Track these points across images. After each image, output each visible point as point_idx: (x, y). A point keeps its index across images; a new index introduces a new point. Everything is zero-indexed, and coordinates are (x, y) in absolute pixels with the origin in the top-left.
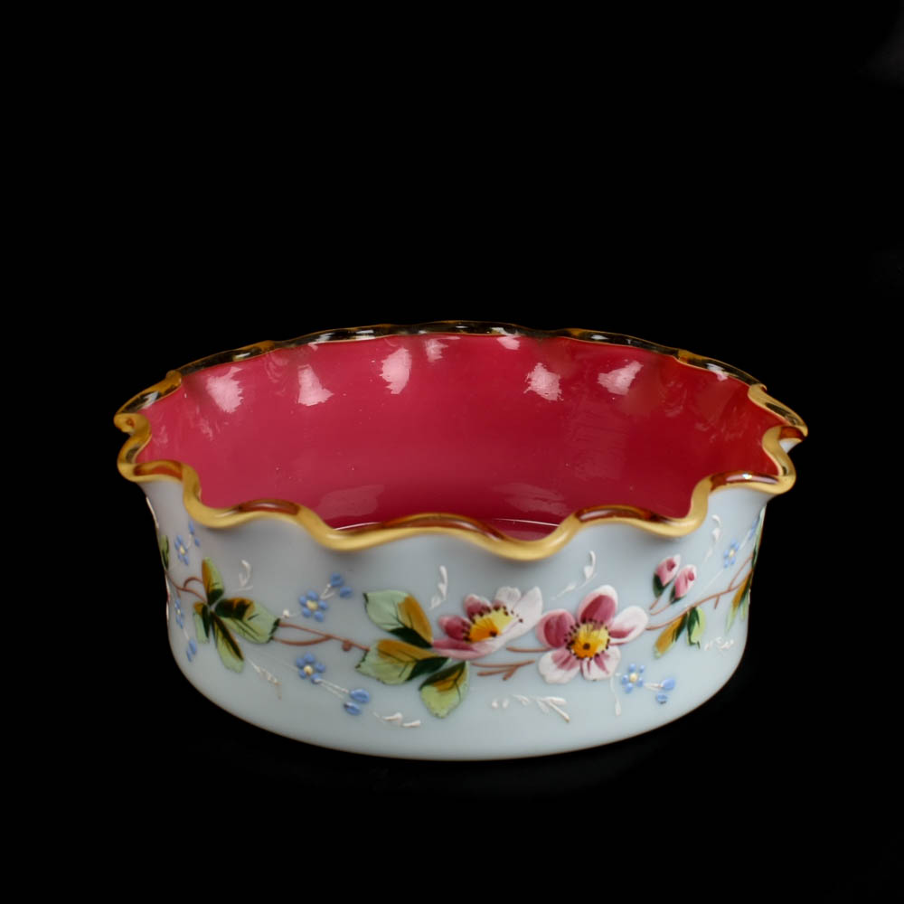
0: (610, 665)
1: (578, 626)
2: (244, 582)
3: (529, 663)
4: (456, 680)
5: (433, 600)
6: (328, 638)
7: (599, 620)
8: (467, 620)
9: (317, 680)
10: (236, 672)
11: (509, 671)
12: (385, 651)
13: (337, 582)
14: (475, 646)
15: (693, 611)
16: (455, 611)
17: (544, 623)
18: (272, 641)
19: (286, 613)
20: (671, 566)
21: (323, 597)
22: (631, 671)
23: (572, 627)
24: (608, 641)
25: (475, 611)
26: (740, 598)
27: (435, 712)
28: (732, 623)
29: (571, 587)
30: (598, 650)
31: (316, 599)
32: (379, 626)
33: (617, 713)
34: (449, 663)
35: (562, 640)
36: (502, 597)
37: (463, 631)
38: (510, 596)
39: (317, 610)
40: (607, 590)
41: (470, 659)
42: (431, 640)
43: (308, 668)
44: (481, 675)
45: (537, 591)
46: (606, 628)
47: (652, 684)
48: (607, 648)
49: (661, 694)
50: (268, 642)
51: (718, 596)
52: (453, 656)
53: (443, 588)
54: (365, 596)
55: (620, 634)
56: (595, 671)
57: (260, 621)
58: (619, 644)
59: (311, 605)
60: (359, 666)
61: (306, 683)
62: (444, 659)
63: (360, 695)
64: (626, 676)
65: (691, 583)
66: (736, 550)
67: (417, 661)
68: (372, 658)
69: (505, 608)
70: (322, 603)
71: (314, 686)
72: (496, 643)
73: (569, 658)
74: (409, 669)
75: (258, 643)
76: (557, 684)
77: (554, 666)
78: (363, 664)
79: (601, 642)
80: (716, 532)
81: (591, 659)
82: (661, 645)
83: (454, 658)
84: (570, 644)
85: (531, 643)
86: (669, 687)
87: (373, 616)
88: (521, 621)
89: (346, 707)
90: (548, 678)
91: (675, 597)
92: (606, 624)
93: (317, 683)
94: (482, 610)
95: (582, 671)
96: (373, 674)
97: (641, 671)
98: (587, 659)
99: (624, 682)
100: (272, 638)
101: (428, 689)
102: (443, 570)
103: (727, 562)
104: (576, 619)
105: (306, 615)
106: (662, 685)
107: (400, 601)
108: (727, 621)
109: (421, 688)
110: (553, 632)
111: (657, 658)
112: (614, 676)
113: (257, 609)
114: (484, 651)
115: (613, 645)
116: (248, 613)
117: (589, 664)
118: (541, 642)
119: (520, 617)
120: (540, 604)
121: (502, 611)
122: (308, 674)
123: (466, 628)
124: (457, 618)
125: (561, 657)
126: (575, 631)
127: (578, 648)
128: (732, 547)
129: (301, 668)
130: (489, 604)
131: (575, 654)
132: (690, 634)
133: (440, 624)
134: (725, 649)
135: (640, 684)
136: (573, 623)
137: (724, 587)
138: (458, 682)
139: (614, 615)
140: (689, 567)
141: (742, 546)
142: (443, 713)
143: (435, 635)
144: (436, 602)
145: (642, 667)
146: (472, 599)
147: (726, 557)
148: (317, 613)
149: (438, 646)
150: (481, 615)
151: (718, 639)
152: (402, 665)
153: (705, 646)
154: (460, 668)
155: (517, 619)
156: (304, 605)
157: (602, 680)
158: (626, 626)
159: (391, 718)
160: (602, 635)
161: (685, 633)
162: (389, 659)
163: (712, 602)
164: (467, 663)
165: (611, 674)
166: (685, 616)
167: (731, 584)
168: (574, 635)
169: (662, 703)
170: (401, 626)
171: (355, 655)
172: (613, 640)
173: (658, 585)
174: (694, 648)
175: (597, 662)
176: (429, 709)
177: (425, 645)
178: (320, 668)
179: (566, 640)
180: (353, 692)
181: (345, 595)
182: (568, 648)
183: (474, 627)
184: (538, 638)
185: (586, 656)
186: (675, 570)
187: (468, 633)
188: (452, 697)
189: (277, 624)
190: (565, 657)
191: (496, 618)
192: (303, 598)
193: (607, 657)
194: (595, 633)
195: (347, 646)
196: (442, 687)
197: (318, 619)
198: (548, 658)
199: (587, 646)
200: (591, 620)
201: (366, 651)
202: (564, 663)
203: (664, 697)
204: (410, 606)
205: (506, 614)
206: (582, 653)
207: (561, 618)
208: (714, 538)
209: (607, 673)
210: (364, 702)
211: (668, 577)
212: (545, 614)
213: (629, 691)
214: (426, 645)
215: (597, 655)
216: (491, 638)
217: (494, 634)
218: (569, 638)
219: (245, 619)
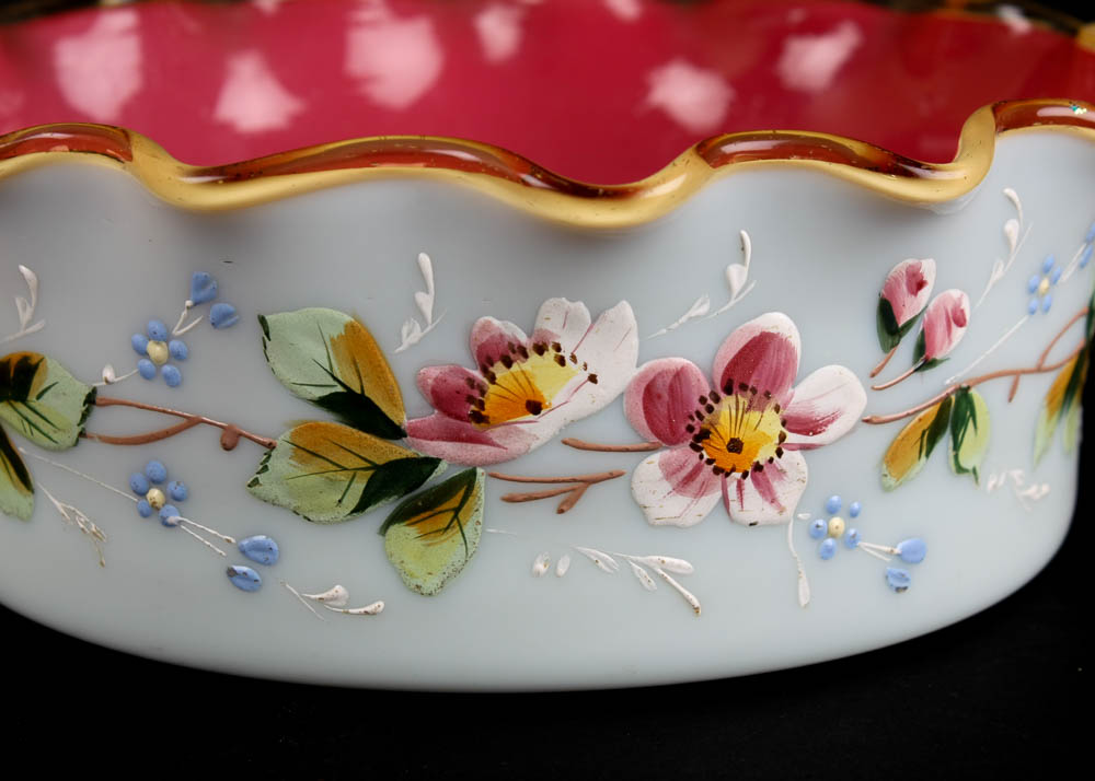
0: (787, 492)
1: (717, 400)
2: (25, 316)
3: (612, 476)
4: (457, 510)
5: (405, 330)
6: (192, 422)
7: (761, 390)
8: (477, 374)
9: (173, 519)
10: (22, 519)
11: (570, 492)
12: (308, 449)
13: (204, 294)
14: (495, 434)
15: (964, 394)
16: (452, 356)
17: (644, 386)
18: (82, 440)
19: (108, 374)
20: (918, 284)
21: (177, 332)
22: (832, 511)
23: (703, 400)
24: (782, 438)
25: (496, 354)
26: (1060, 396)
27: (415, 582)
28: (1045, 450)
29: (700, 309)
30: (762, 458)
31: (163, 338)
32: (293, 391)
33: (803, 601)
34: (442, 473)
35: (683, 428)
36: (551, 324)
37: (471, 399)
38: (568, 320)
39: (167, 363)
40: (777, 322)
41: (484, 464)
42: (404, 420)
43: (155, 494)
44: (511, 500)
45: (625, 310)
46: (777, 409)
47: (877, 545)
48: (779, 453)
49: (896, 570)
50: (76, 443)
51: (1017, 374)
52: (451, 456)
53: (426, 301)
54: (262, 321)
55: (808, 425)
56: (753, 504)
57: (59, 399)
58: (805, 448)
59: (156, 350)
60: (255, 482)
61: (153, 525)
62: (433, 463)
63: (259, 548)
64: (821, 522)
65: (958, 332)
66: (1054, 282)
67: (375, 466)
68: (282, 463)
69: (558, 348)
70: (175, 344)
71: (168, 530)
72: (540, 429)
73: (697, 470)
74: (359, 487)
75: (57, 450)
76: (671, 527)
77: (667, 486)
78: (262, 478)
79: (767, 438)
80: (1012, 227)
81: (745, 475)
82: (893, 459)
83: (453, 462)
84: (701, 438)
85: (618, 430)
86: (911, 557)
87: (279, 368)
88: (593, 379)
89: (231, 573)
90: (654, 513)
91: (925, 359)
92: (778, 399)
93: (171, 526)
94: (510, 353)
95: (725, 500)
96: (285, 500)
97: (854, 514)
98: (737, 475)
99: (818, 534)
100: (82, 434)
101: (398, 530)
102: (425, 260)
103: (1034, 302)
104: (712, 383)
105: (146, 376)
106: (897, 551)
107: (337, 331)
108: (1034, 439)
109: (384, 529)
110: (662, 410)
111: (887, 489)
112: (796, 518)
113: (52, 372)
114: (514, 445)
115: (793, 447)
116: (38, 384)
117: (740, 487)
118: (636, 429)
119: (591, 371)
120: (634, 341)
121: (551, 354)
122: (154, 507)
123: (476, 394)
124: (457, 371)
125: (682, 467)
126: (710, 409)
127: (716, 447)
128: (1046, 270)
129: (142, 494)
130: (523, 339)
131: (710, 462)
132: (957, 447)
133: (421, 383)
134: (1028, 498)
135: (851, 542)
136: (707, 392)
137: (1030, 361)
138: (461, 515)
139: (795, 384)
140: (955, 293)
141: (1065, 277)
142: (430, 584)
143: (411, 410)
144: (411, 334)
145: (856, 506)
146: (486, 327)
147: (1033, 290)
148: (167, 368)
149: (417, 433)
150: (508, 364)
151: (1016, 473)
152: (343, 477)
153: (991, 481)
154: (465, 483)
155: (586, 375)
156: (144, 354)
157: (771, 525)
158: (821, 409)
159: (323, 595)
160: (770, 423)
161: (945, 443)
162: (318, 464)
163: (1006, 382)
164: (480, 471)
165: (789, 513)
166: (945, 404)
167: (1044, 356)
168: (707, 416)
169: (898, 589)
170: (340, 389)
171: (248, 456)
172: (792, 438)
173: (889, 324)
174: (966, 479)
175: (757, 483)
176: (402, 575)
177: (391, 431)
178: (178, 492)
179: (690, 429)
180: (245, 542)
181: (222, 322)
182: (695, 447)
183: (492, 389)
184: (630, 420)
185: (733, 470)
186: (925, 293)
187: (481, 405)
188: (449, 549)
189: (91, 400)
190: (689, 468)
191: (538, 369)
192: (139, 338)
193: (781, 473)
194: (754, 416)
195: (231, 439)
196: (429, 526)
197: (172, 383)
198: (651, 467)
199: (735, 446)
200: (744, 387)
201: (271, 446)
202: (686, 482)
203: (902, 577)
204: (357, 343)
205: (562, 361)
206: (726, 460)
207: (679, 375)
208: (1006, 239)
209: (782, 510)
210: (267, 563)
211: (908, 308)
212: (643, 368)
213: (827, 554)
214: (393, 432)
215: (758, 468)
216: (531, 417)
217: (535, 407)
218: (696, 422)
219: (32, 397)
